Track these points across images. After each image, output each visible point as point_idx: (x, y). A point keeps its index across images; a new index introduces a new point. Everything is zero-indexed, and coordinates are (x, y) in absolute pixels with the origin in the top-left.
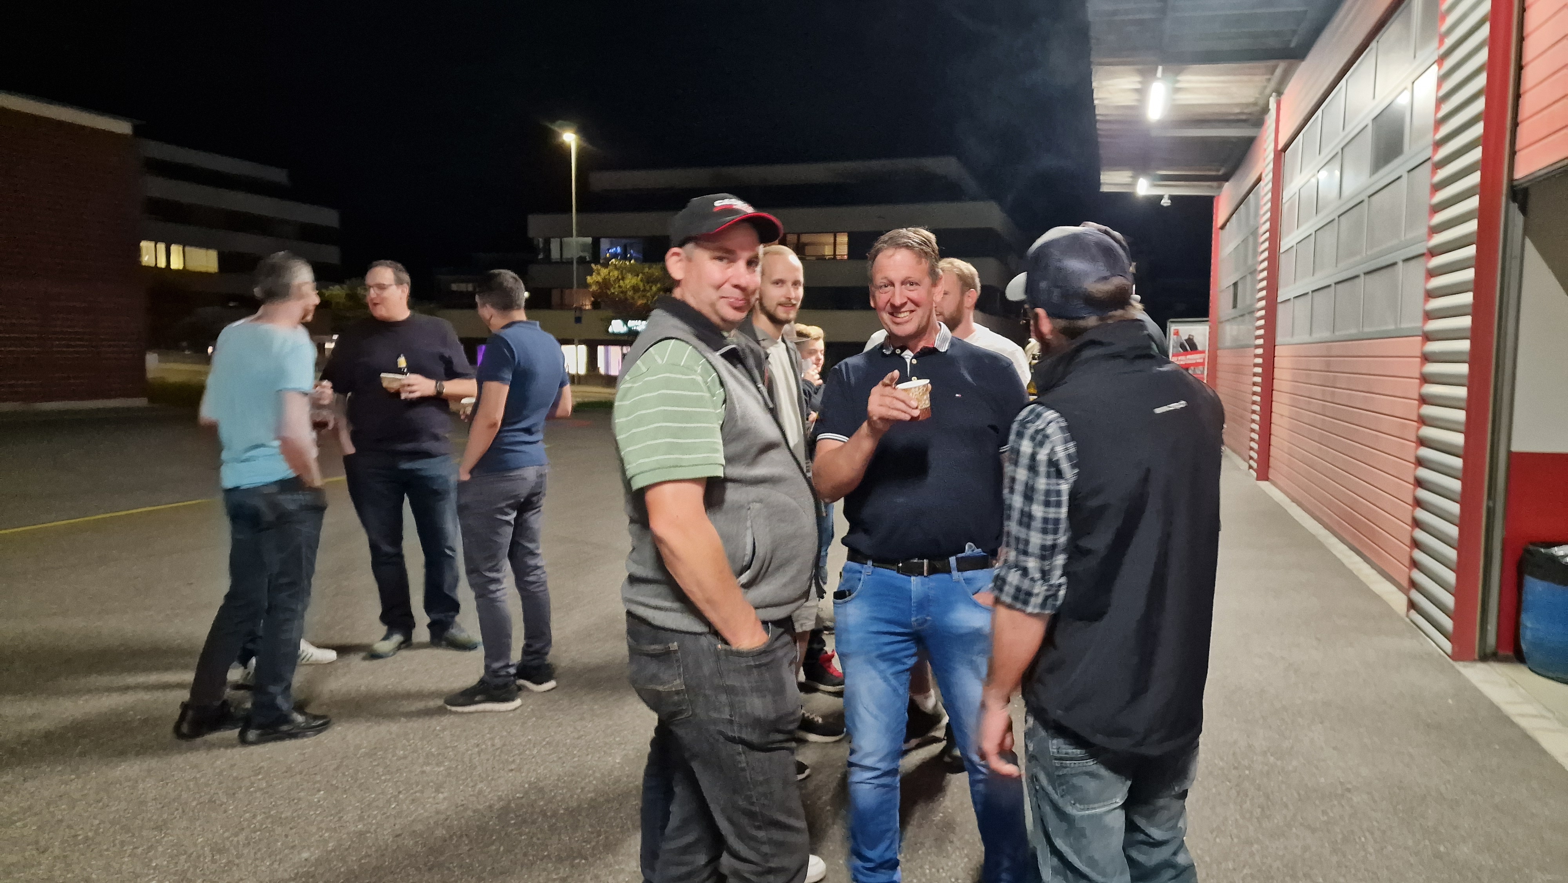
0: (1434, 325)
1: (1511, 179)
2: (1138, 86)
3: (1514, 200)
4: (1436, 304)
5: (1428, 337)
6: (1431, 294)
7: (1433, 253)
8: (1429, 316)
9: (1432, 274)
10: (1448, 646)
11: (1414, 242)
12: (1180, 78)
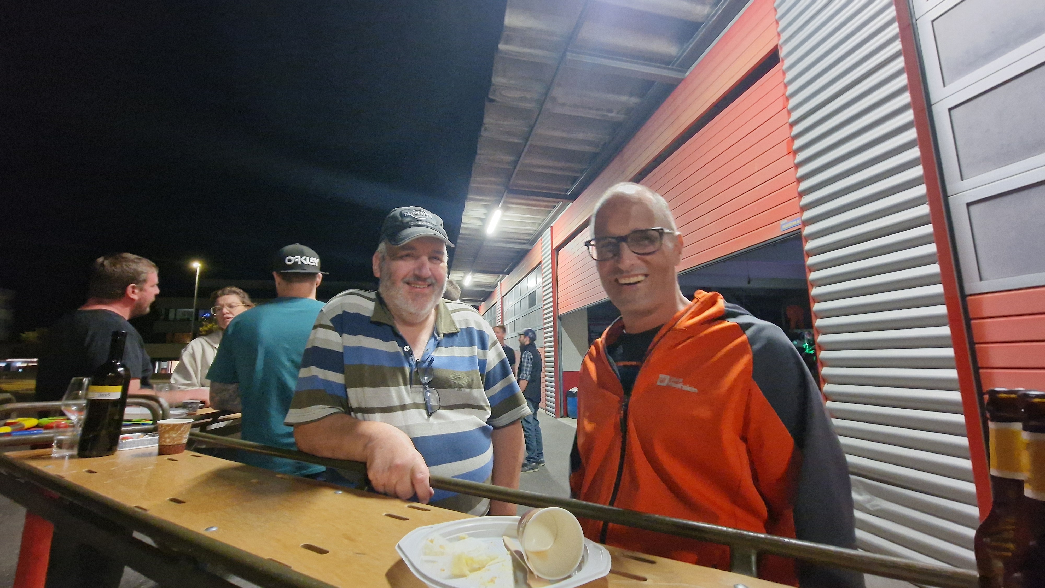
0: (546, 345)
1: (558, 315)
2: (463, 276)
3: (559, 319)
4: (546, 340)
5: (545, 347)
6: (545, 338)
7: (545, 329)
8: (545, 343)
9: (545, 333)
10: (555, 416)
11: (540, 326)
12: (474, 275)
